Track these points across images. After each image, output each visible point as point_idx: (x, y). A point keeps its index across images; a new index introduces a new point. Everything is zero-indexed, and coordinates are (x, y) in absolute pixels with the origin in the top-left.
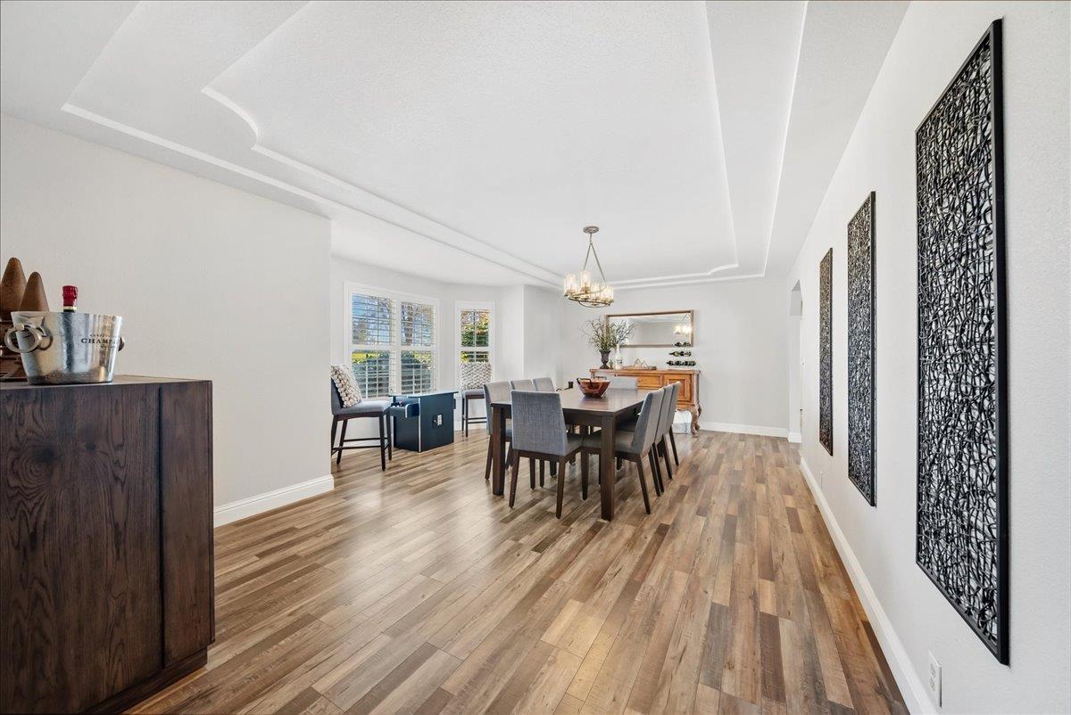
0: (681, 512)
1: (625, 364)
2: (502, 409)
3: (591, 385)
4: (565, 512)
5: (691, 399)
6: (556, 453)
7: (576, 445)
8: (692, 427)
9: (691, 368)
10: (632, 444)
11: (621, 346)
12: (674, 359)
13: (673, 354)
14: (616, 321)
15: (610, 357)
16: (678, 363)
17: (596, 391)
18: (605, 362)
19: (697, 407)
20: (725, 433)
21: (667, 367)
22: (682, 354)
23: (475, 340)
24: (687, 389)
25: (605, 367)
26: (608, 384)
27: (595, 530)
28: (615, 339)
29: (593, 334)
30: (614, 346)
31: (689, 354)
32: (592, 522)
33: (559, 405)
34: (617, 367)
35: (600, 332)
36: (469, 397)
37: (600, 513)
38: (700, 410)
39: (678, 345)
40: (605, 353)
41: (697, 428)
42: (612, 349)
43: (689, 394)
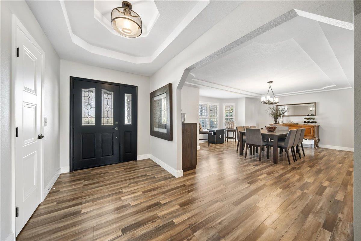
0: (302, 166)
1: (285, 122)
2: (242, 133)
3: (270, 128)
4: (262, 161)
5: (314, 135)
6: (259, 145)
7: (265, 144)
8: (314, 146)
9: (314, 124)
10: (284, 145)
11: (282, 116)
12: (306, 121)
13: (306, 119)
14: (281, 108)
15: (278, 120)
16: (308, 122)
17: (272, 130)
18: (276, 121)
19: (317, 139)
20: (331, 149)
21: (303, 124)
22: (310, 119)
23: (229, 115)
24: (312, 131)
25: (276, 123)
26: (276, 128)
27: (271, 165)
28: (280, 113)
29: (271, 112)
30: (280, 116)
31: (314, 119)
32: (271, 163)
33: (260, 132)
34: (281, 123)
35: (274, 111)
36: (228, 131)
37: (273, 162)
38: (319, 140)
39: (308, 115)
40: (276, 118)
41: (318, 146)
42: (279, 117)
43: (313, 134)
